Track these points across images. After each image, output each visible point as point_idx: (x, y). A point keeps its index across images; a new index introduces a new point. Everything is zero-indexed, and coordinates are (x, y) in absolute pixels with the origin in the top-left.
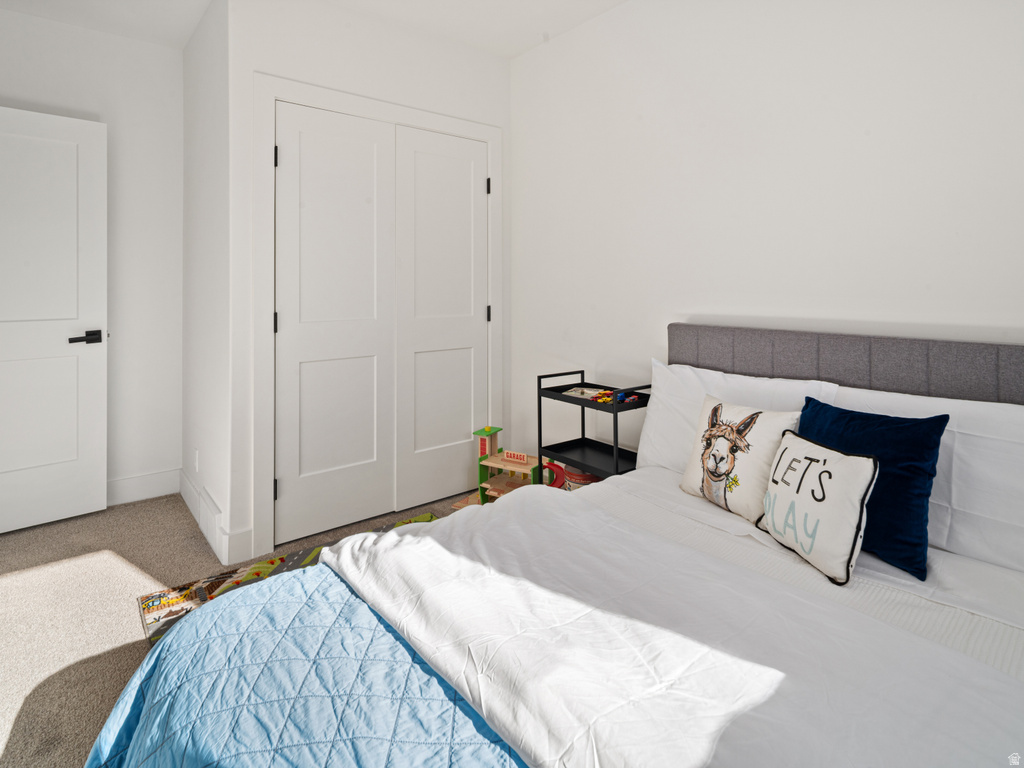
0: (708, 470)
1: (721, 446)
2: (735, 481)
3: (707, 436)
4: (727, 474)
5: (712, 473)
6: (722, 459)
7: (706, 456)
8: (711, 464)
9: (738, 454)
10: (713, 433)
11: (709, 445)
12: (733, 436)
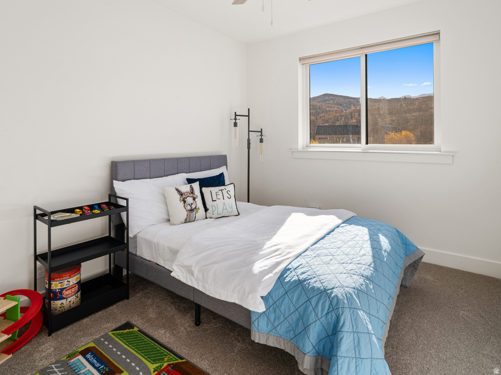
0: (189, 210)
1: (189, 200)
2: (199, 209)
3: (182, 199)
4: (195, 208)
5: (190, 210)
6: (192, 204)
7: (185, 206)
8: (189, 208)
9: (196, 200)
10: (184, 197)
11: (185, 202)
12: (191, 195)
